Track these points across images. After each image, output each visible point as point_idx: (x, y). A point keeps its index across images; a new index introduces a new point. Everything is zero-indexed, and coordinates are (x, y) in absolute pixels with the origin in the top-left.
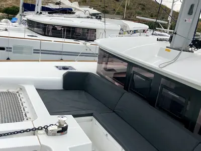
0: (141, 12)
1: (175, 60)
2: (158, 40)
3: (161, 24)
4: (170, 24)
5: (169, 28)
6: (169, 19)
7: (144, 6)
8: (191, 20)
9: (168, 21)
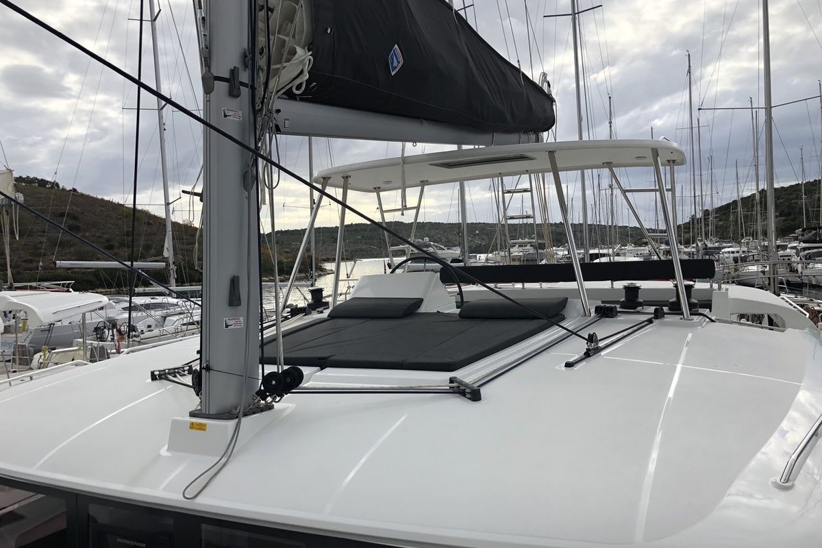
0: (68, 238)
1: (229, 452)
2: (154, 377)
3: (147, 271)
4: (172, 266)
5: (173, 281)
6: (166, 254)
7: (75, 218)
8: (242, 319)
9: (165, 260)
